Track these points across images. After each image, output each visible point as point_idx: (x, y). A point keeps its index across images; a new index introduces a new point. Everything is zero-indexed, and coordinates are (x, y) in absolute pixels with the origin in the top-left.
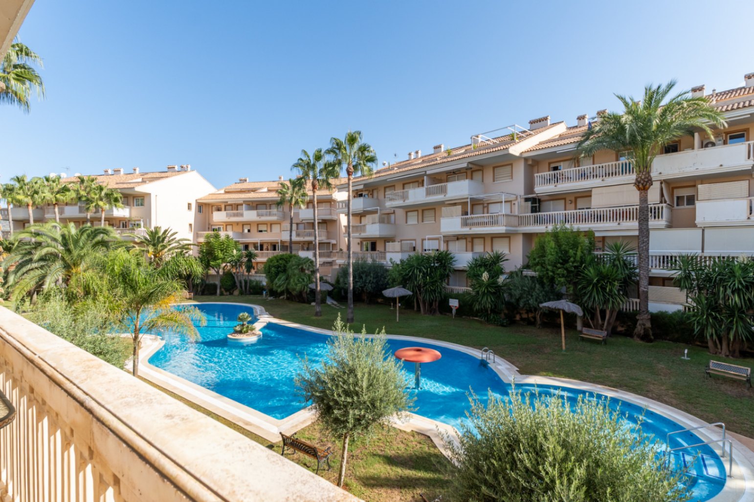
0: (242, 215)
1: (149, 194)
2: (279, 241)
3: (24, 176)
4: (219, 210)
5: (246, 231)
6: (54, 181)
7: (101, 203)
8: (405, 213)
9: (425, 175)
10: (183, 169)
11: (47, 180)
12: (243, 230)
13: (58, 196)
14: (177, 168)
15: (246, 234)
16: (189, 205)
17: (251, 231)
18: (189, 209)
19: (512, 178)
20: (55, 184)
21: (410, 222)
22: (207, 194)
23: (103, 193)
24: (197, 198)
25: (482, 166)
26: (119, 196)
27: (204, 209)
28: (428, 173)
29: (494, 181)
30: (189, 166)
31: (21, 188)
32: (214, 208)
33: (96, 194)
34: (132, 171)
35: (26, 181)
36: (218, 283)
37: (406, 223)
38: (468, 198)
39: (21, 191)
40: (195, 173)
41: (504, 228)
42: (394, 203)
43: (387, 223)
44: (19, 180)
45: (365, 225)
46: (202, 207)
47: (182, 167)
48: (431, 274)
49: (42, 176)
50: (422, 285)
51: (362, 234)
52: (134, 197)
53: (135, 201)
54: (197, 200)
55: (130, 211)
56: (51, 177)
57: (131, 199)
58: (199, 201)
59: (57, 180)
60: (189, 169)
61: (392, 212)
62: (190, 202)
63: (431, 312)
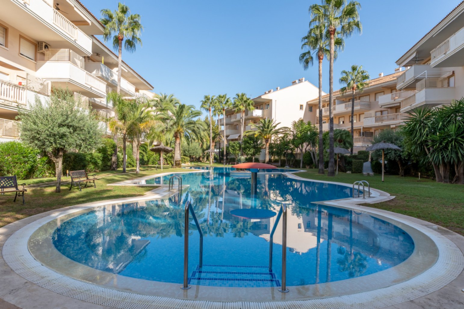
0: (335, 109)
1: (271, 100)
2: (362, 128)
5: (341, 123)
6: (222, 98)
7: (242, 107)
10: (300, 81)
11: (220, 97)
12: (339, 122)
14: (297, 81)
15: (342, 124)
16: (301, 107)
17: (345, 122)
18: (301, 109)
23: (243, 101)
24: (308, 101)
26: (251, 102)
27: (313, 109)
30: (304, 79)
31: (206, 101)
35: (209, 97)
36: (301, 159)
39: (206, 104)
40: (307, 82)
42: (437, 60)
43: (442, 87)
44: (206, 97)
45: (414, 95)
46: (311, 107)
47: (300, 80)
48: (444, 129)
49: (217, 95)
50: (430, 143)
51: (413, 105)
52: (265, 104)
53: (266, 106)
54: (307, 102)
55: (263, 113)
56: (222, 95)
57: (264, 105)
58: (309, 103)
59: (224, 97)
60: (303, 80)
61: (451, 73)
62: (302, 104)
63: (451, 181)
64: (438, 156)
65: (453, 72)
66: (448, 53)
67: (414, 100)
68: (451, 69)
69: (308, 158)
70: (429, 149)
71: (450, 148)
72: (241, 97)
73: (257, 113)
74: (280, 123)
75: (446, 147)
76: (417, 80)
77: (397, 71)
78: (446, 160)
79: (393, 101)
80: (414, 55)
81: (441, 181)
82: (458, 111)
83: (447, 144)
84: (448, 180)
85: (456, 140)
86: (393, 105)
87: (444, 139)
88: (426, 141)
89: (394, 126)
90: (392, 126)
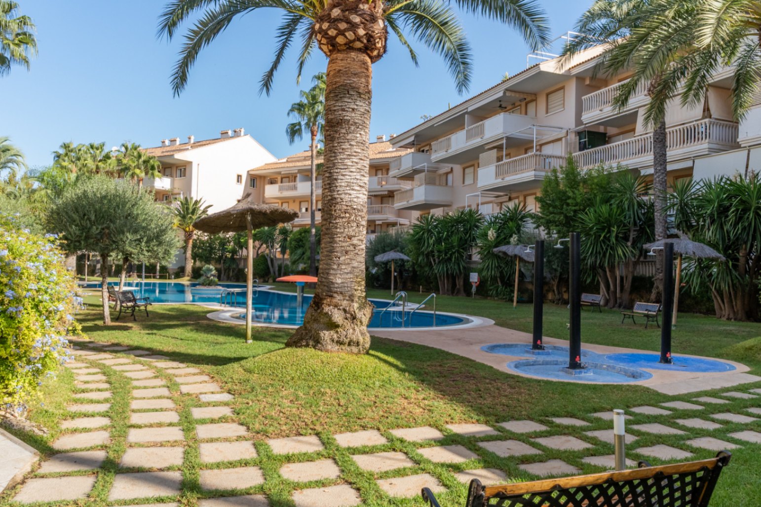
0: (295, 188)
1: (190, 163)
3: (71, 143)
4: (272, 182)
5: (304, 210)
6: (97, 149)
7: (137, 171)
8: (462, 170)
9: (466, 113)
10: (236, 134)
11: (92, 147)
12: (300, 209)
13: (100, 164)
14: (230, 133)
15: (304, 213)
16: (239, 177)
18: (238, 181)
19: (564, 107)
20: (98, 152)
21: (467, 183)
22: (263, 164)
23: (141, 161)
25: (535, 95)
26: (156, 164)
27: (258, 182)
28: (470, 109)
29: (547, 112)
30: (243, 130)
31: (66, 155)
32: (267, 181)
33: (134, 162)
34: (187, 142)
35: (72, 147)
37: (464, 183)
38: (503, 138)
39: (66, 158)
40: (248, 138)
41: (533, 173)
42: (438, 155)
43: (440, 185)
44: (66, 146)
45: (412, 190)
46: (256, 180)
47: (235, 132)
48: (448, 240)
49: (87, 143)
50: (436, 254)
51: (410, 202)
52: (177, 167)
53: (178, 172)
54: (248, 172)
55: (172, 183)
56: (96, 144)
57: (174, 169)
58: (251, 173)
59: (101, 147)
60: (242, 133)
61: (450, 170)
62: (240, 174)
63: (453, 293)
64: (443, 267)
65: (452, 169)
66: (449, 151)
67: (412, 196)
68: (450, 165)
69: (262, 267)
70: (434, 260)
71: (453, 259)
72: (132, 151)
73: (163, 183)
74: (211, 206)
75: (450, 259)
76: (416, 172)
77: (380, 140)
78: (449, 272)
79: (379, 187)
80: (412, 139)
81: (444, 294)
82: (460, 222)
83: (451, 255)
84: (450, 292)
85: (458, 251)
86: (380, 193)
87: (449, 250)
88: (432, 251)
89: (380, 222)
90: (377, 223)
